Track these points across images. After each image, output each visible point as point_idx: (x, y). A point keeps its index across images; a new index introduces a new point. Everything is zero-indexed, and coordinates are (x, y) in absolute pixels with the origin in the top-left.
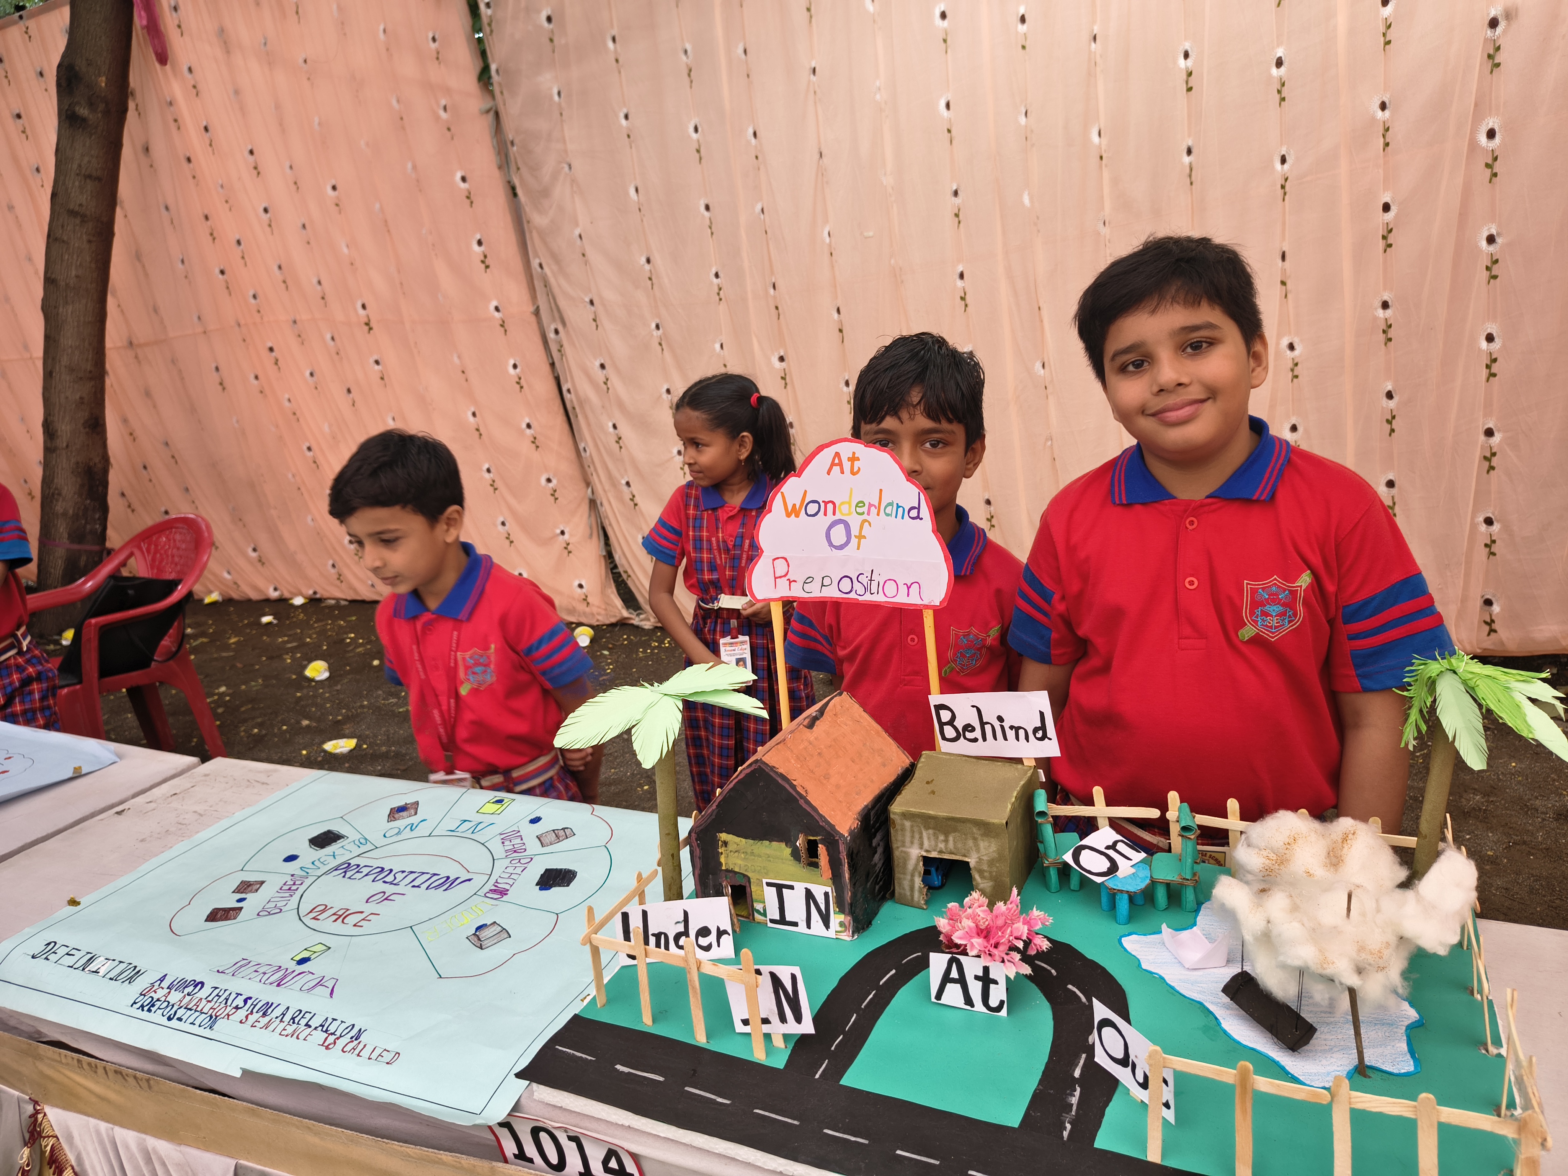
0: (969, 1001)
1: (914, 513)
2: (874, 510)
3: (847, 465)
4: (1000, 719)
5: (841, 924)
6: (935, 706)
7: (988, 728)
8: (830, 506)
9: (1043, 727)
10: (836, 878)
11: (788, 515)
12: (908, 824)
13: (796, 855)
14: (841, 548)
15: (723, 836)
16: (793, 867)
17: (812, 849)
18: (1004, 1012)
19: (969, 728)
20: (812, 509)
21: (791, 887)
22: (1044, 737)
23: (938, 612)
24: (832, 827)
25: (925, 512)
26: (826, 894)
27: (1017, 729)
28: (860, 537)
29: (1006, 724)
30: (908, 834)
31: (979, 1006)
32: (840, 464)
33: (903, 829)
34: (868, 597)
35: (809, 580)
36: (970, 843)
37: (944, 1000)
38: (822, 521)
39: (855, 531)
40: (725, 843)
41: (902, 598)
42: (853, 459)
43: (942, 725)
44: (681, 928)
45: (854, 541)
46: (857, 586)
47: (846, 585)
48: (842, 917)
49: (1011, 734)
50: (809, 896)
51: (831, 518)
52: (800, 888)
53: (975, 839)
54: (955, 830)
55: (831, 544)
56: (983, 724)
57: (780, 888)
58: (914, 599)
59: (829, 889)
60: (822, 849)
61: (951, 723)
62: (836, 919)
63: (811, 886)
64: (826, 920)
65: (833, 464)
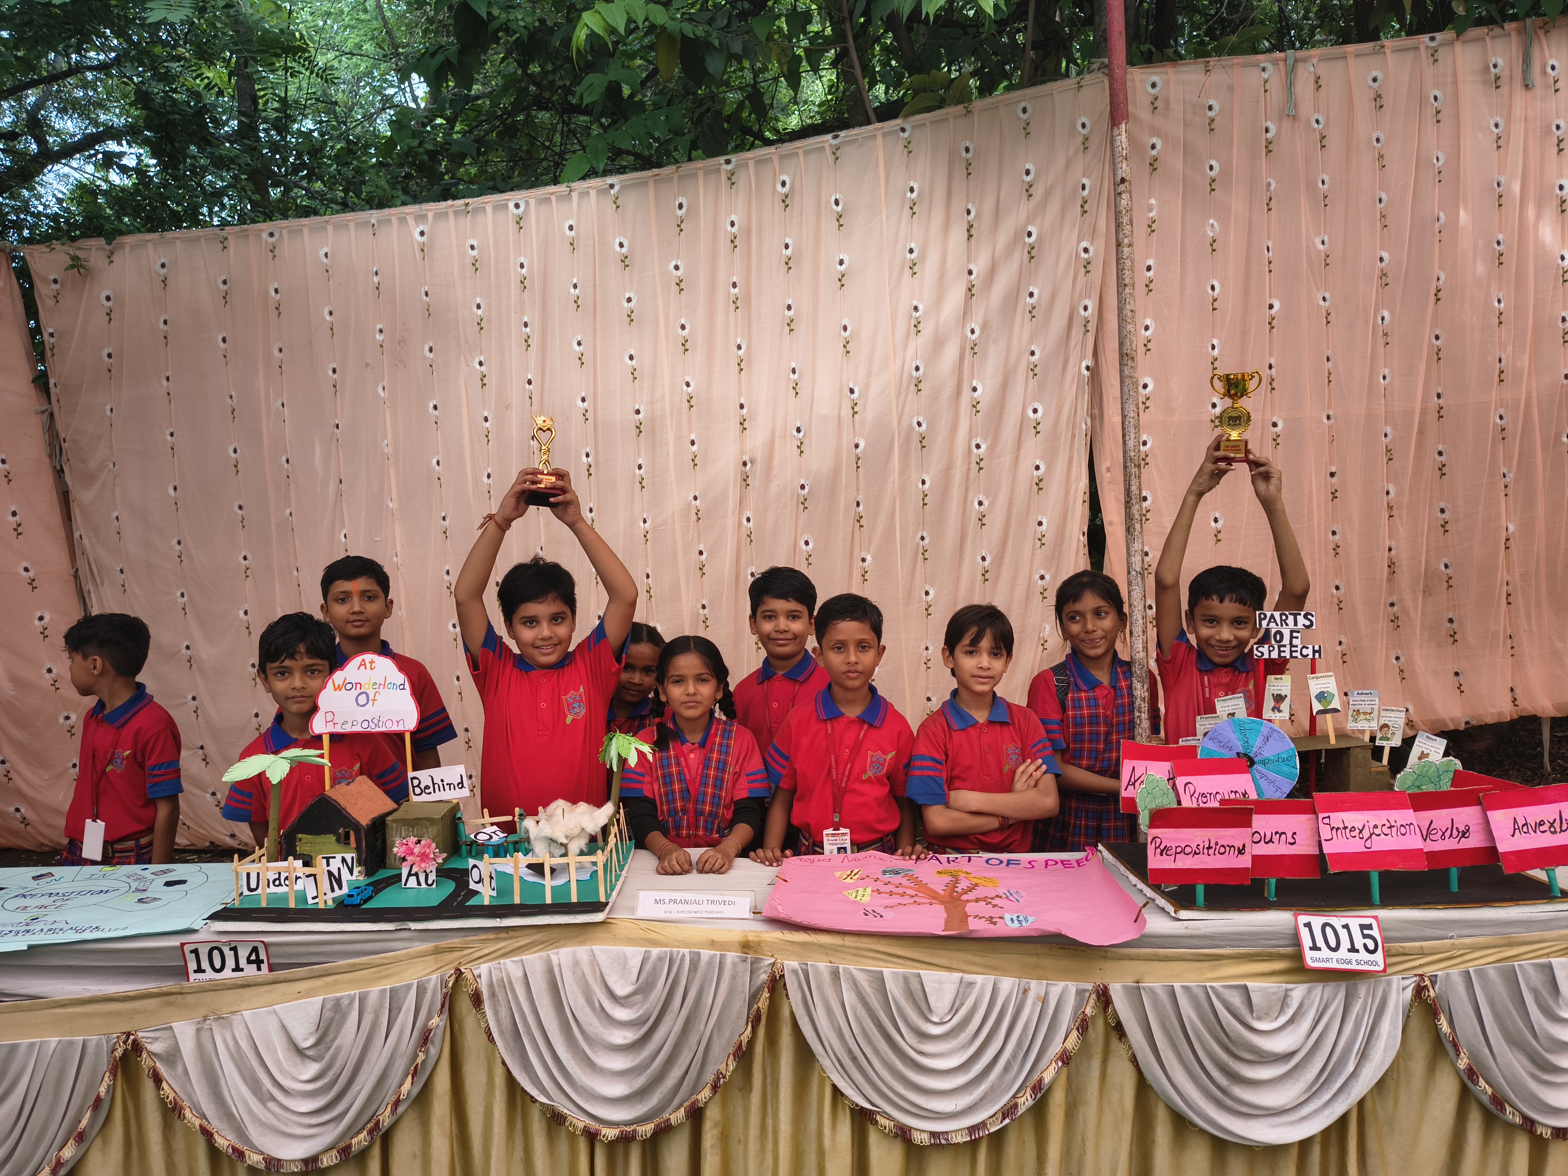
0: (419, 884)
1: (402, 687)
2: (382, 687)
3: (368, 665)
4: (442, 781)
5: (359, 872)
7: (436, 786)
8: (358, 686)
9: (462, 782)
10: (358, 849)
11: (335, 690)
12: (394, 825)
13: (338, 841)
14: (363, 706)
15: (299, 836)
16: (337, 846)
17: (347, 836)
18: (434, 886)
19: (427, 787)
20: (349, 686)
21: (334, 857)
22: (463, 786)
23: (413, 734)
24: (358, 822)
25: (407, 686)
26: (353, 858)
27: (449, 785)
28: (374, 700)
29: (445, 784)
30: (394, 830)
31: (424, 885)
32: (365, 665)
33: (392, 828)
34: (377, 729)
35: (346, 722)
36: (424, 830)
37: (408, 885)
38: (354, 693)
39: (371, 697)
40: (299, 839)
41: (395, 728)
42: (372, 662)
44: (277, 876)
45: (371, 702)
46: (371, 724)
47: (365, 725)
48: (360, 868)
49: (447, 787)
50: (344, 860)
51: (358, 691)
52: (339, 857)
53: (427, 828)
54: (418, 824)
55: (358, 704)
56: (434, 784)
57: (328, 859)
58: (401, 728)
59: (354, 855)
60: (352, 834)
62: (356, 870)
63: (343, 855)
64: (351, 871)
65: (361, 665)
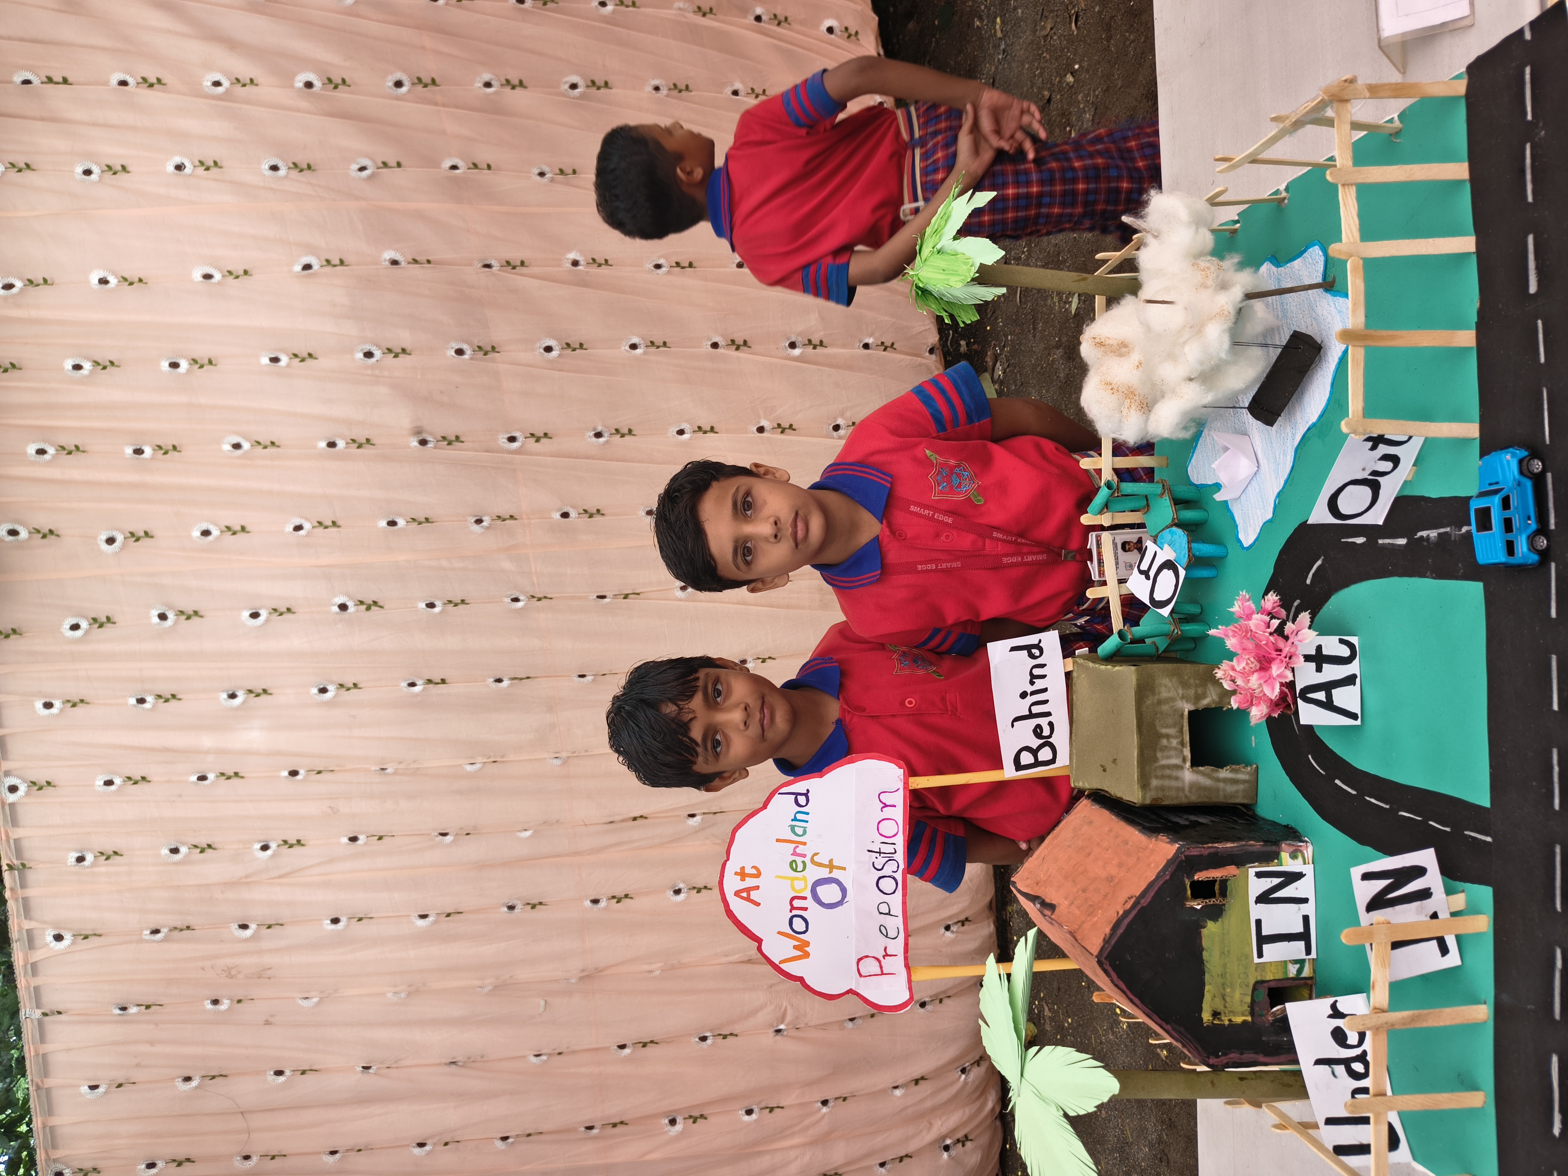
0: (1350, 680)
1: (802, 800)
2: (801, 849)
3: (750, 882)
4: (1024, 695)
5: (1293, 856)
6: (1017, 770)
7: (1036, 709)
8: (796, 903)
9: (1028, 648)
10: (1237, 860)
11: (807, 955)
13: (1216, 913)
14: (844, 891)
15: (1206, 1016)
16: (1231, 917)
17: (1203, 890)
18: (1354, 640)
19: (1038, 731)
20: (799, 925)
21: (1259, 923)
22: (1038, 646)
23: (912, 770)
24: (1169, 863)
25: (800, 786)
26: (1259, 875)
27: (1033, 678)
28: (831, 866)
29: (1030, 689)
30: (1167, 783)
31: (1353, 668)
32: (748, 890)
33: (1162, 788)
35: (883, 930)
37: (1357, 710)
38: (814, 912)
39: (824, 873)
40: (1216, 1014)
41: (898, 813)
42: (742, 874)
43: (1037, 764)
44: (1340, 1069)
45: (836, 874)
46: (887, 871)
47: (888, 885)
48: (1284, 856)
49: (1039, 684)
50: (1264, 898)
51: (810, 903)
52: (1257, 911)
53: (1160, 702)
55: (840, 903)
56: (1031, 716)
57: (1263, 940)
58: (898, 799)
59: (1252, 872)
60: (1199, 876)
61: (1034, 752)
62: (1288, 864)
63: (1252, 898)
64: (1294, 877)
65: (748, 899)
